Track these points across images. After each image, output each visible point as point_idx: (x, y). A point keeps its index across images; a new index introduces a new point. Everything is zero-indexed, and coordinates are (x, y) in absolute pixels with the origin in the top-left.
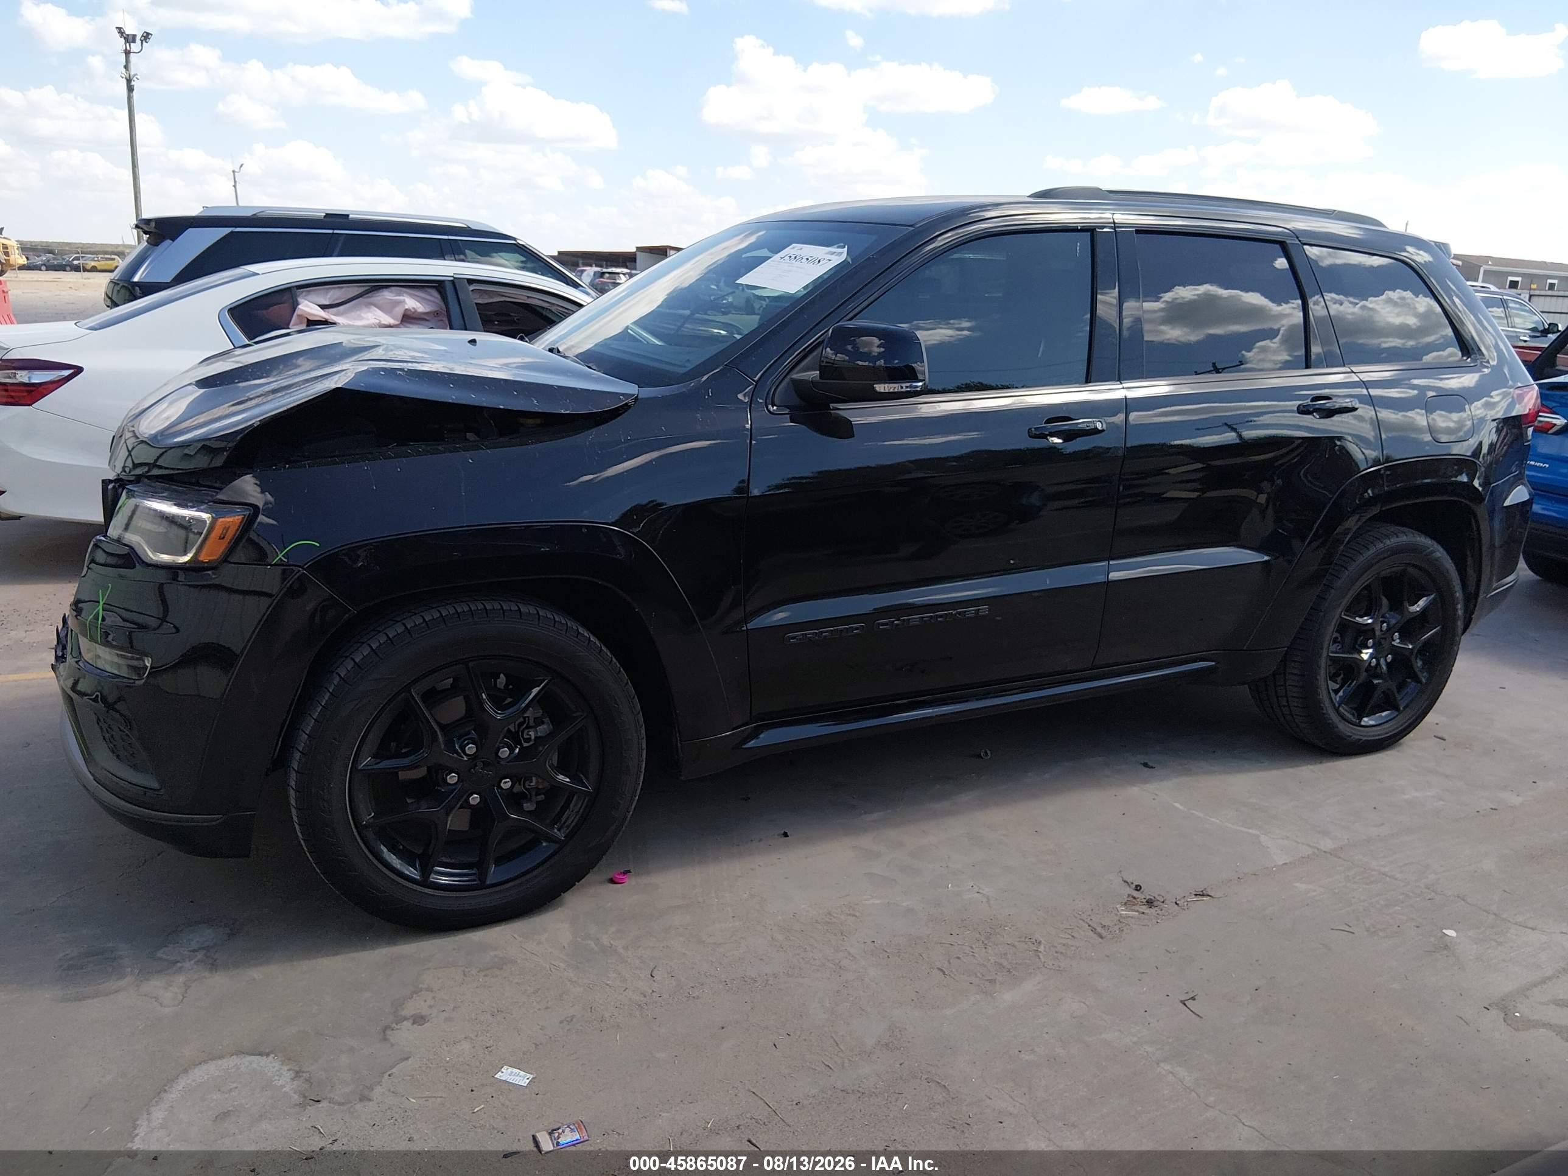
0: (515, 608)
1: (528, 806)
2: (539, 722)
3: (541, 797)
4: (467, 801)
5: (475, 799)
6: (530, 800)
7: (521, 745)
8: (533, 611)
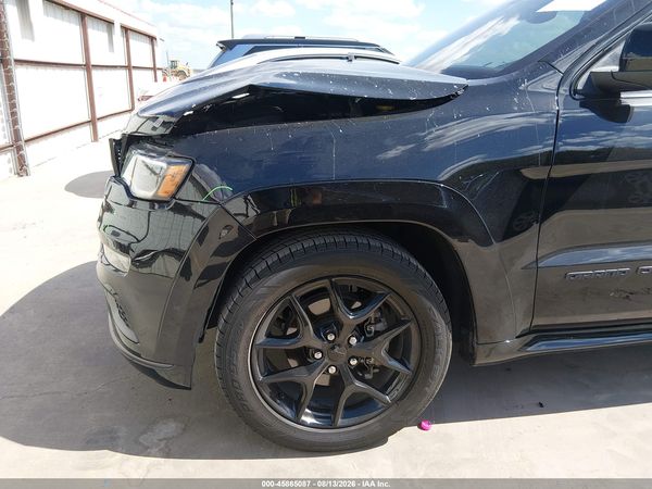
0: (365, 242)
1: (368, 376)
2: (377, 321)
3: (377, 370)
4: (327, 371)
5: (332, 370)
6: (369, 373)
7: (364, 335)
8: (378, 244)
